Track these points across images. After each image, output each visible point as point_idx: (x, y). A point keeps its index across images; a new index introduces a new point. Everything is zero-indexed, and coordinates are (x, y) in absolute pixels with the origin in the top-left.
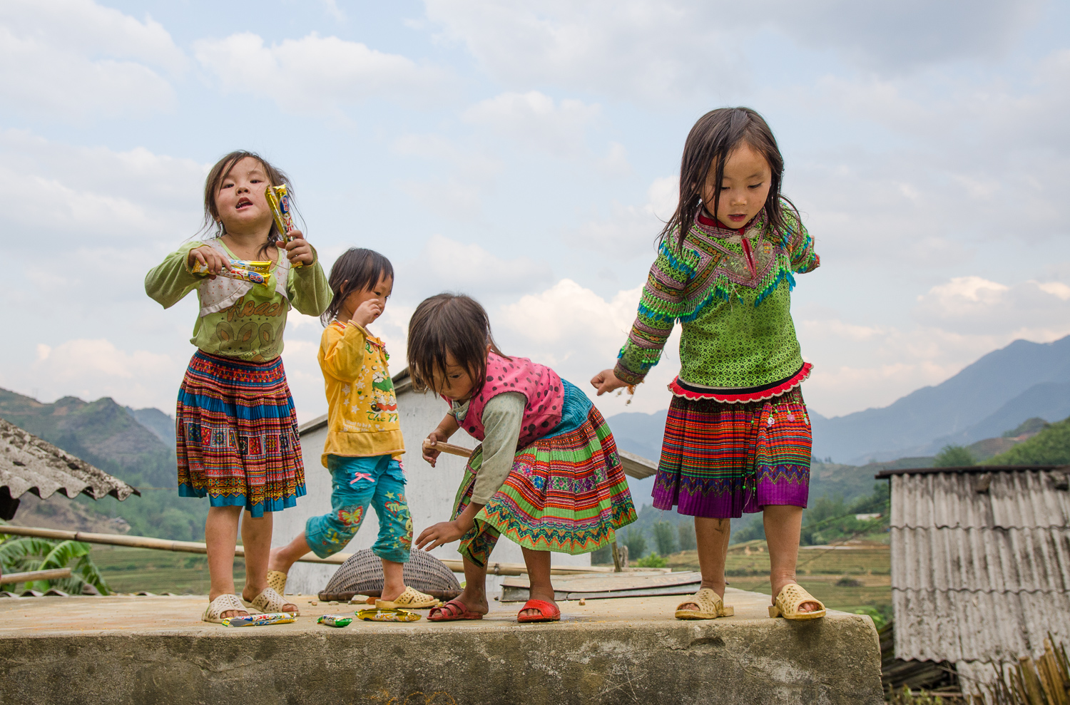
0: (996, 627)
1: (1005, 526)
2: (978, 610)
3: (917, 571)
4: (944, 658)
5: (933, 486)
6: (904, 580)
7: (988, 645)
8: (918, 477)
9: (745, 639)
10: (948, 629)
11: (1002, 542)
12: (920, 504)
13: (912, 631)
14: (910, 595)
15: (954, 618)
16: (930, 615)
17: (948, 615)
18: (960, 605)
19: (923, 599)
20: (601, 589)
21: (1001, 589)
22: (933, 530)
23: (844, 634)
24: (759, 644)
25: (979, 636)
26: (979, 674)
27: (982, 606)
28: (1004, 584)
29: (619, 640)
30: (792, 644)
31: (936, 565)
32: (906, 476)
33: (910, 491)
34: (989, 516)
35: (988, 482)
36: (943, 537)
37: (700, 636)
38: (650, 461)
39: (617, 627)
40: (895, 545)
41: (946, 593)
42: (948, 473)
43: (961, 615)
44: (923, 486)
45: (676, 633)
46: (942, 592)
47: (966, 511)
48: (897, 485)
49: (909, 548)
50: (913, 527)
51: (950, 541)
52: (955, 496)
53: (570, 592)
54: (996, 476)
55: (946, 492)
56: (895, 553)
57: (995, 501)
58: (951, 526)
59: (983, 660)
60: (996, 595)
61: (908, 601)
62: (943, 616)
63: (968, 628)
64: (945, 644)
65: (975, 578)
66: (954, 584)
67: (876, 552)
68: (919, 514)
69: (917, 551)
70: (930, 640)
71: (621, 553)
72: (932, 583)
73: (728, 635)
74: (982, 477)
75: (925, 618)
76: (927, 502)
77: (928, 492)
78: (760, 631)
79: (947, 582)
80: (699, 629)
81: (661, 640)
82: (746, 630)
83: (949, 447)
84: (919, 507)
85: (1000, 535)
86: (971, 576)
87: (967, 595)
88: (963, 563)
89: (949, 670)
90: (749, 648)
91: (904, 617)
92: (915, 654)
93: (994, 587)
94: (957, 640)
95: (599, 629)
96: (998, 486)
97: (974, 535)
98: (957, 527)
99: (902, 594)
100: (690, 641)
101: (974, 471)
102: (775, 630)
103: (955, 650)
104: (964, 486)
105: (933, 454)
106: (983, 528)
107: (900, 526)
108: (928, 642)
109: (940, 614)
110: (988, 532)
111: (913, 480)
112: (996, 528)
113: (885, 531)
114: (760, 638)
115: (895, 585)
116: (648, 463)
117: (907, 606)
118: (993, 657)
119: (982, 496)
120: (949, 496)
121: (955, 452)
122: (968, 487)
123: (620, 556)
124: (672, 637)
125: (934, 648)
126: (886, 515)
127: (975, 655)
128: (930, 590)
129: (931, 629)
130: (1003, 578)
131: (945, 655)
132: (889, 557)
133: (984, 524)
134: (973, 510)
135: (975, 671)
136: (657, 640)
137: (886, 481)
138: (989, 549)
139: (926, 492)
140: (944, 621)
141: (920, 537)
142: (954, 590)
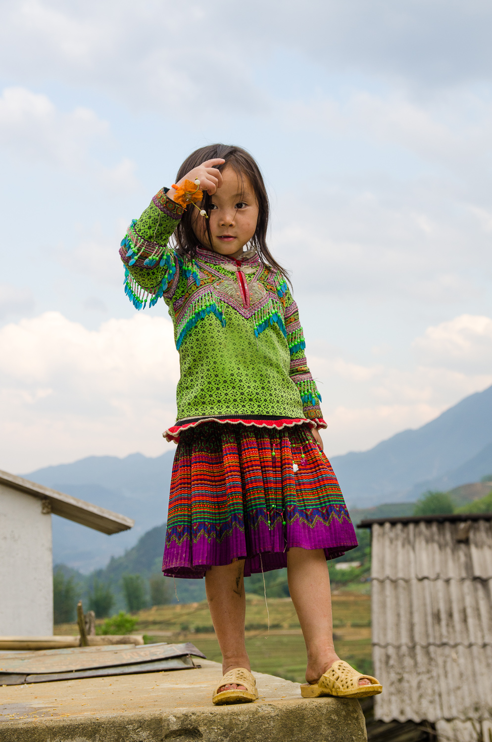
0: (475, 682)
1: (484, 576)
2: (458, 665)
3: (398, 625)
4: (423, 717)
5: (415, 536)
6: (385, 635)
7: (468, 702)
8: (399, 527)
9: (224, 728)
10: (428, 686)
11: (481, 593)
12: (402, 554)
13: (393, 689)
14: (391, 651)
15: (434, 674)
16: (410, 672)
17: (429, 672)
18: (440, 661)
19: (404, 655)
20: (64, 669)
21: (480, 642)
22: (414, 582)
23: (330, 718)
24: (239, 733)
25: (459, 693)
26: (459, 734)
27: (462, 661)
28: (483, 637)
29: (85, 736)
30: (274, 732)
31: (417, 619)
32: (387, 525)
33: (391, 541)
34: (469, 566)
35: (467, 531)
36: (423, 589)
37: (175, 727)
38: (121, 516)
39: (82, 722)
40: (376, 598)
41: (426, 648)
42: (429, 522)
43: (441, 671)
44: (404, 535)
45: (149, 725)
46: (423, 647)
47: (446, 562)
48: (379, 535)
49: (390, 602)
50: (394, 578)
51: (431, 593)
52: (436, 546)
53: (28, 674)
54: (476, 525)
55: (427, 541)
56: (376, 607)
57: (474, 550)
58: (432, 576)
59: (462, 717)
60: (475, 649)
61: (388, 657)
62: (423, 673)
63: (448, 684)
64: (425, 703)
65: (454, 631)
66: (435, 638)
67: (355, 603)
68: (400, 565)
69: (398, 605)
70: (411, 699)
71: (88, 620)
72: (412, 637)
73: (205, 725)
74: (462, 526)
75: (406, 676)
76: (408, 553)
77: (409, 542)
78: (241, 719)
79: (427, 636)
80: (175, 719)
81: (132, 734)
82: (225, 718)
83: (430, 493)
84: (400, 558)
85: (479, 586)
86: (451, 630)
87: (447, 650)
88: (443, 616)
89: (429, 730)
90: (228, 738)
91: (384, 675)
92: (396, 714)
93: (472, 640)
94: (437, 698)
95: (61, 724)
96: (478, 535)
97: (454, 587)
98: (437, 578)
99: (383, 651)
100: (164, 733)
101: (455, 520)
102: (256, 716)
103: (435, 709)
104: (444, 535)
105: (414, 500)
106: (463, 580)
107: (381, 578)
108: (408, 701)
109: (420, 670)
110: (468, 584)
111: (394, 530)
112: (476, 579)
113: (366, 581)
114: (240, 726)
115: (375, 640)
116: (118, 518)
117: (387, 663)
118: (472, 714)
119: (463, 546)
120: (430, 546)
121: (435, 499)
122: (448, 536)
123: (86, 623)
124: (144, 730)
125: (415, 707)
126: (366, 565)
127: (454, 713)
128: (410, 644)
129: (411, 687)
130: (482, 630)
131: (425, 714)
132: (369, 610)
133: (464, 575)
134: (454, 560)
135: (455, 730)
136: (128, 734)
137: (367, 531)
138: (469, 601)
139: (407, 542)
140: (424, 677)
141: (401, 590)
142: (434, 644)
